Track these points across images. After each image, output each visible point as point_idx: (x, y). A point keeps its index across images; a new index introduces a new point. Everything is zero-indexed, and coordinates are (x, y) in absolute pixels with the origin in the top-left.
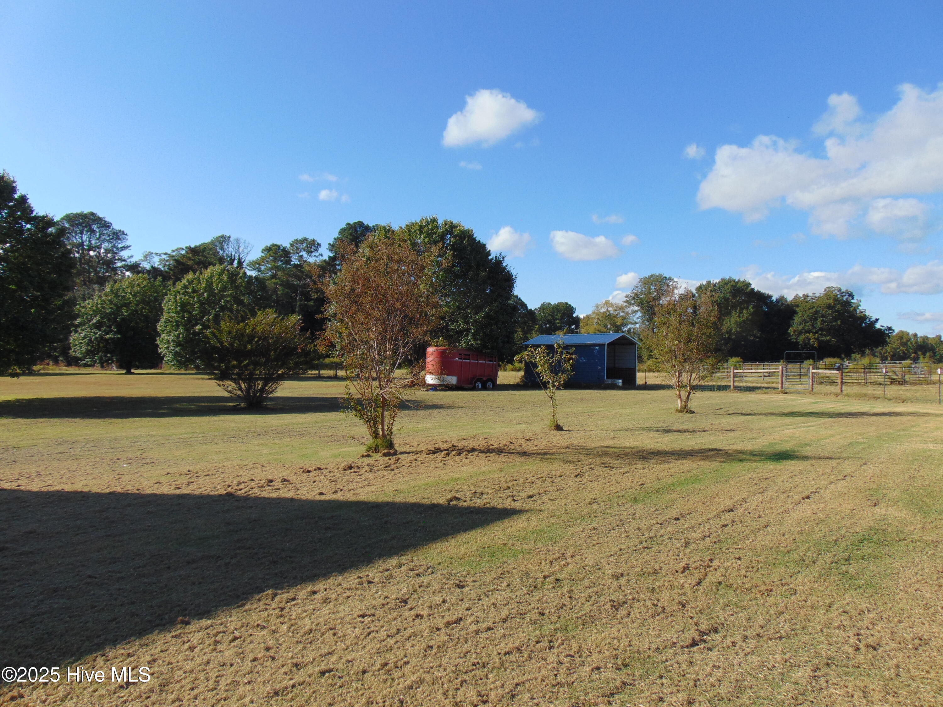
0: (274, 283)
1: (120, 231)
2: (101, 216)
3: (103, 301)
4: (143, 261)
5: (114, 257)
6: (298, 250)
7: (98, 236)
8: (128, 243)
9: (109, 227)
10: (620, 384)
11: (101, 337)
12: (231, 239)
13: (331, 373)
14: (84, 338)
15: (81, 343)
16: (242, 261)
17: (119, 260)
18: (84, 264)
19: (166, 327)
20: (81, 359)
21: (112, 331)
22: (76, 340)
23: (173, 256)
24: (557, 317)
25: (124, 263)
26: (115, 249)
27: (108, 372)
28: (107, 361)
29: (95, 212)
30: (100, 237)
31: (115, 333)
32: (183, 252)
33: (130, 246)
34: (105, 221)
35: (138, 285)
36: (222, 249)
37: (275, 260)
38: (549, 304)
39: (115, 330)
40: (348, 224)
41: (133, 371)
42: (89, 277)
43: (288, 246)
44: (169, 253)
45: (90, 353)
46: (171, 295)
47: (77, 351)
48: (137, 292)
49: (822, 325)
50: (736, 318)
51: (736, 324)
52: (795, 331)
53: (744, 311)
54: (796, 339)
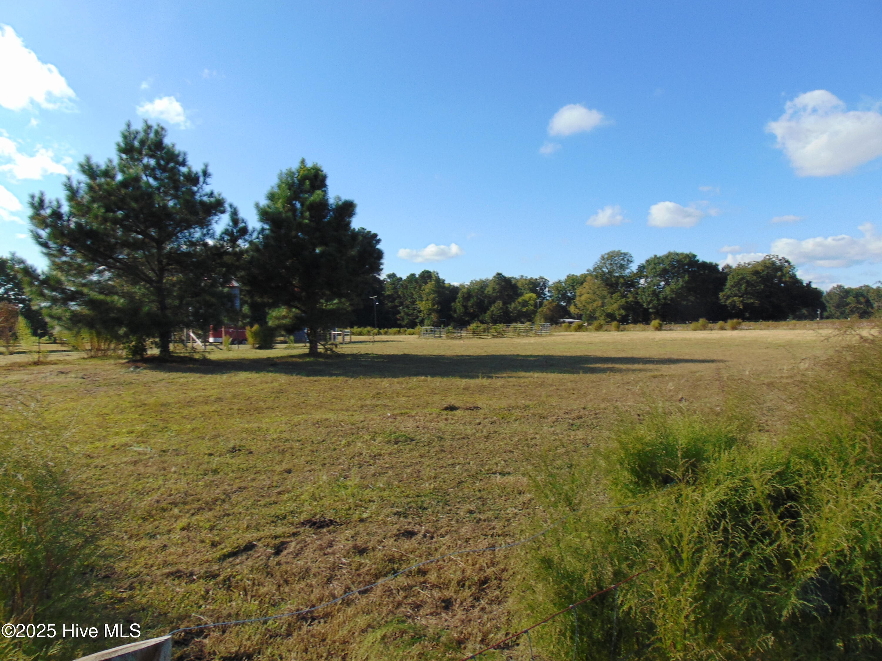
49: (746, 289)
50: (673, 285)
51: (672, 291)
52: (724, 295)
53: (680, 280)
54: (725, 302)
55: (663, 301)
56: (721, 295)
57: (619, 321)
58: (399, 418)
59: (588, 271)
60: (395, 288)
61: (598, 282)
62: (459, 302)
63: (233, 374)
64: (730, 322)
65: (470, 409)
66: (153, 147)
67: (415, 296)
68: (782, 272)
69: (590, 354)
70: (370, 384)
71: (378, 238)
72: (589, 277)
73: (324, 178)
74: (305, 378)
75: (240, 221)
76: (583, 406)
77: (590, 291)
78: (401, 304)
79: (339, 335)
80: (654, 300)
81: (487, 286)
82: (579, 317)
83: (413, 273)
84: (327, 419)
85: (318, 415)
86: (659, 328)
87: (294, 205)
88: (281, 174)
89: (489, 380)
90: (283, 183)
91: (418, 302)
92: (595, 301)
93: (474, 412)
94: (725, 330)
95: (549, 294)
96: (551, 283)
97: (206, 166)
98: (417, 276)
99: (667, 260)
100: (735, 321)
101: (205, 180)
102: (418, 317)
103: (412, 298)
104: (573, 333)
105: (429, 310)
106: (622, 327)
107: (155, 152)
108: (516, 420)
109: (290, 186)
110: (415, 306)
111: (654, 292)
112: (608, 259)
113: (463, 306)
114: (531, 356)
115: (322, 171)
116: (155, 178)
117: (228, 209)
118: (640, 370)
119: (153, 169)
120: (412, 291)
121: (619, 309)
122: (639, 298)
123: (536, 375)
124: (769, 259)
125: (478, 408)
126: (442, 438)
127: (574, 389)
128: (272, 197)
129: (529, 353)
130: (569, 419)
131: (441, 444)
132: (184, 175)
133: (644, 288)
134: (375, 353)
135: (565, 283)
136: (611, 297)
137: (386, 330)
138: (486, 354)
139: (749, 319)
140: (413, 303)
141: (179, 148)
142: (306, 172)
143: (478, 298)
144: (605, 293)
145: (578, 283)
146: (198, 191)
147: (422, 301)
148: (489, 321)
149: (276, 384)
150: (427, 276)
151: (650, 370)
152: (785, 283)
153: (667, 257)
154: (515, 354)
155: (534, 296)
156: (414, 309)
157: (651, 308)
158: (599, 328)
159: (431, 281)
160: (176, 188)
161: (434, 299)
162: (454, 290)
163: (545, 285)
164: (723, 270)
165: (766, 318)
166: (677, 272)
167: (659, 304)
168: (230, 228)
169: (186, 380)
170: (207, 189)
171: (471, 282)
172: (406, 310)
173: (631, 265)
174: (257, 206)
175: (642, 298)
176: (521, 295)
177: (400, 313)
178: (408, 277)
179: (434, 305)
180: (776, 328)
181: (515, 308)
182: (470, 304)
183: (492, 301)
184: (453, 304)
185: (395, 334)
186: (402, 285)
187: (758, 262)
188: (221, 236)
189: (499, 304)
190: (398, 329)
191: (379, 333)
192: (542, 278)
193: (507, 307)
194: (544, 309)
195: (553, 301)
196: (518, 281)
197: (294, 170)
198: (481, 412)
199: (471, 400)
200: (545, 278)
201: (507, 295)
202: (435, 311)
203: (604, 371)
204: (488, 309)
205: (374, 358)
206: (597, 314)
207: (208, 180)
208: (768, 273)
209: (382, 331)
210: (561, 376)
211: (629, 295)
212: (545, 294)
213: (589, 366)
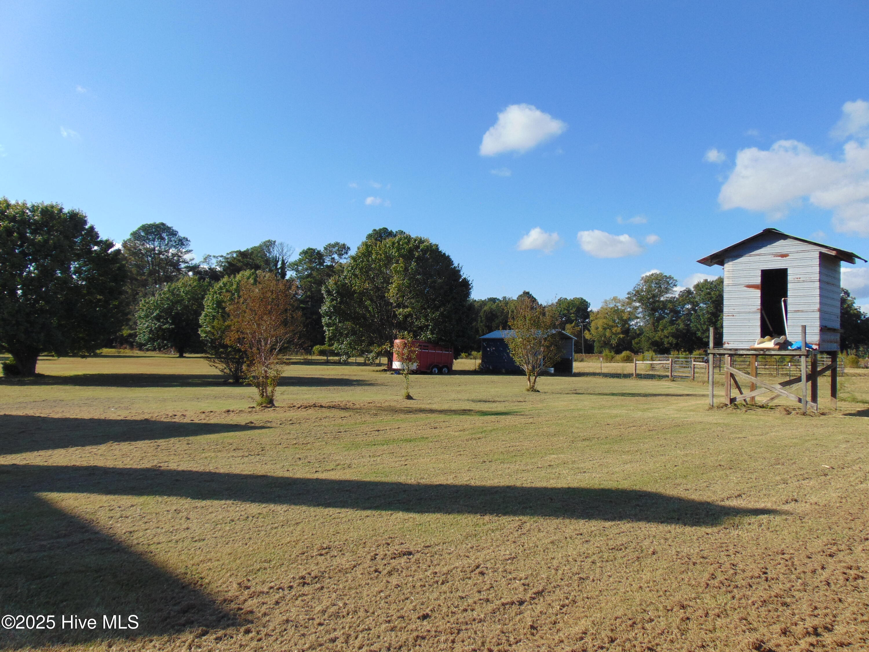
0: (309, 282)
1: (184, 238)
2: (169, 226)
3: (162, 298)
4: (203, 262)
5: (179, 260)
6: (331, 253)
7: (166, 243)
8: (190, 248)
9: (176, 235)
10: (553, 372)
11: (160, 327)
12: (276, 243)
13: (336, 358)
14: (147, 327)
15: (144, 332)
16: (285, 262)
17: (182, 262)
18: (156, 266)
19: (205, 320)
20: (145, 345)
21: (168, 322)
22: (141, 330)
23: (228, 259)
24: (572, 311)
25: (186, 265)
26: (179, 254)
27: (166, 356)
28: (163, 347)
29: (164, 222)
30: (168, 243)
31: (171, 324)
32: (235, 255)
33: (192, 251)
34: (173, 230)
35: (190, 285)
36: (270, 253)
37: (311, 262)
38: (566, 299)
39: (170, 321)
40: (375, 230)
41: (184, 355)
42: (159, 276)
43: (322, 250)
44: (225, 255)
45: (151, 340)
46: (210, 294)
47: (141, 338)
48: (189, 291)
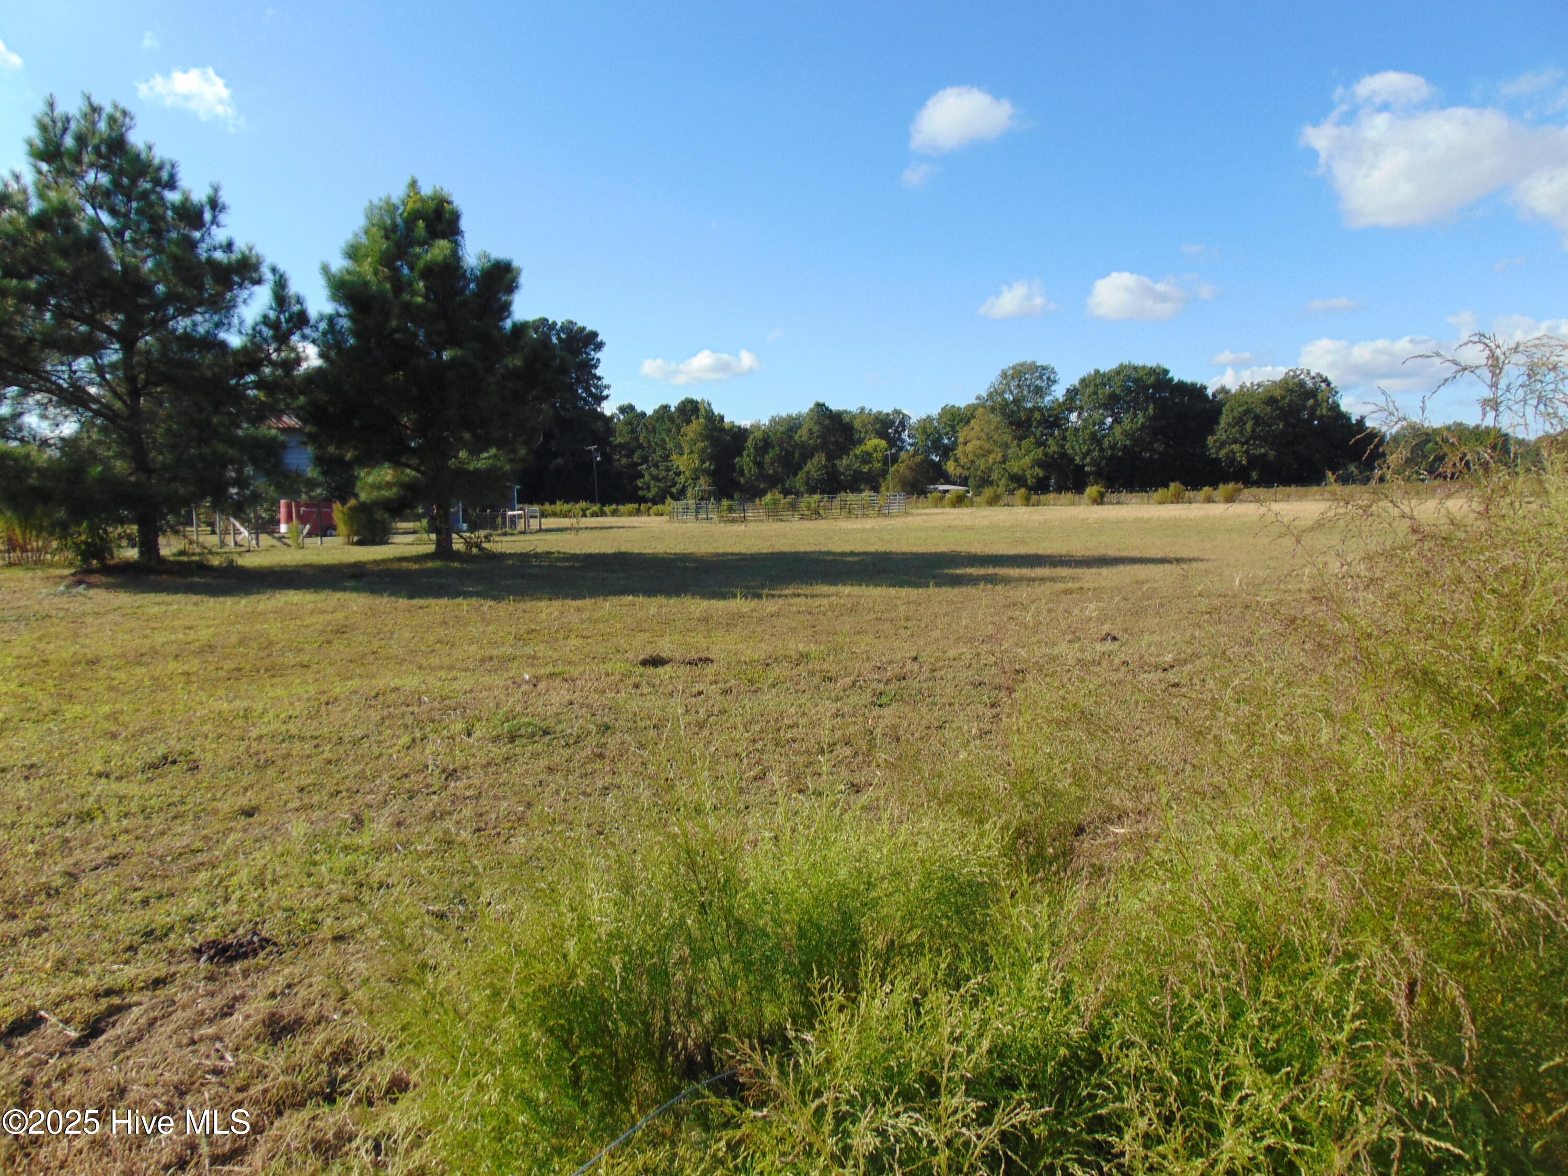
49: (1253, 431)
50: (1127, 424)
51: (1125, 433)
52: (1215, 441)
53: (1140, 414)
54: (1217, 453)
55: (1109, 452)
56: (1210, 440)
57: (1029, 488)
58: (542, 686)
59: (978, 398)
60: (633, 431)
61: (996, 418)
62: (749, 456)
63: (263, 597)
64: (1224, 489)
65: (690, 663)
66: (103, 149)
67: (670, 445)
68: (1316, 400)
69: (959, 549)
70: (524, 611)
71: (599, 339)
72: (980, 410)
73: (456, 217)
74: (403, 603)
75: (293, 301)
76: (914, 654)
77: (983, 435)
78: (645, 460)
79: (520, 516)
80: (1094, 450)
81: (800, 426)
82: (964, 482)
83: (664, 403)
84: (396, 689)
85: (387, 680)
86: (1099, 500)
87: (397, 270)
88: (372, 207)
89: (754, 603)
90: (374, 225)
91: (674, 457)
92: (990, 452)
93: (697, 671)
94: (1213, 502)
95: (911, 441)
96: (913, 421)
97: (216, 190)
98: (673, 409)
99: (1116, 379)
100: (1231, 486)
101: (214, 217)
102: (674, 484)
103: (665, 449)
104: (947, 510)
105: (696, 470)
106: (1034, 498)
107: (109, 160)
108: (774, 686)
109: (389, 232)
110: (670, 464)
111: (1093, 436)
112: (1013, 378)
113: (755, 462)
114: (852, 553)
115: (449, 203)
116: (113, 212)
117: (268, 276)
118: (1043, 580)
119: (107, 194)
120: (664, 436)
121: (1032, 467)
122: (1068, 446)
123: (847, 590)
124: (1293, 377)
125: (707, 660)
126: (607, 728)
127: (907, 619)
128: (353, 253)
129: (848, 548)
130: (879, 681)
131: (603, 740)
132: (174, 208)
133: (1077, 430)
134: (562, 550)
135: (939, 420)
136: (1019, 446)
137: (614, 506)
138: (770, 550)
139: (1258, 483)
140: (666, 458)
141: (160, 154)
142: (419, 205)
143: (782, 449)
144: (1007, 438)
145: (961, 421)
146: (202, 239)
147: (682, 454)
148: (802, 489)
149: (340, 615)
150: (690, 409)
151: (1062, 579)
152: (1320, 419)
153: (1118, 372)
154: (824, 549)
155: (883, 443)
156: (668, 469)
157: (1089, 465)
158: (993, 501)
159: (697, 418)
160: (157, 232)
161: (703, 450)
162: (740, 435)
163: (902, 424)
164: (1214, 395)
165: (1287, 481)
166: (1134, 400)
167: (1102, 458)
168: (272, 315)
169: (163, 608)
170: (219, 235)
171: (771, 421)
172: (654, 471)
173: (1053, 388)
174: (325, 270)
175: (1073, 447)
176: (861, 441)
177: (643, 476)
178: (656, 412)
179: (703, 462)
180: (1301, 498)
181: (849, 467)
182: (767, 459)
183: (807, 453)
184: (737, 460)
185: (630, 514)
186: (645, 425)
187: (1275, 382)
188: (254, 329)
189: (819, 459)
190: (636, 506)
191: (602, 514)
192: (898, 412)
193: (834, 465)
194: (901, 468)
195: (916, 453)
196: (854, 417)
197: (395, 200)
198: (711, 669)
199: (703, 643)
200: (906, 412)
201: (836, 442)
202: (707, 472)
203: (973, 581)
204: (802, 469)
205: (558, 559)
206: (995, 476)
207: (222, 218)
208: (1291, 401)
209: (607, 509)
210: (892, 591)
211: (1051, 442)
212: (903, 441)
213: (951, 571)
